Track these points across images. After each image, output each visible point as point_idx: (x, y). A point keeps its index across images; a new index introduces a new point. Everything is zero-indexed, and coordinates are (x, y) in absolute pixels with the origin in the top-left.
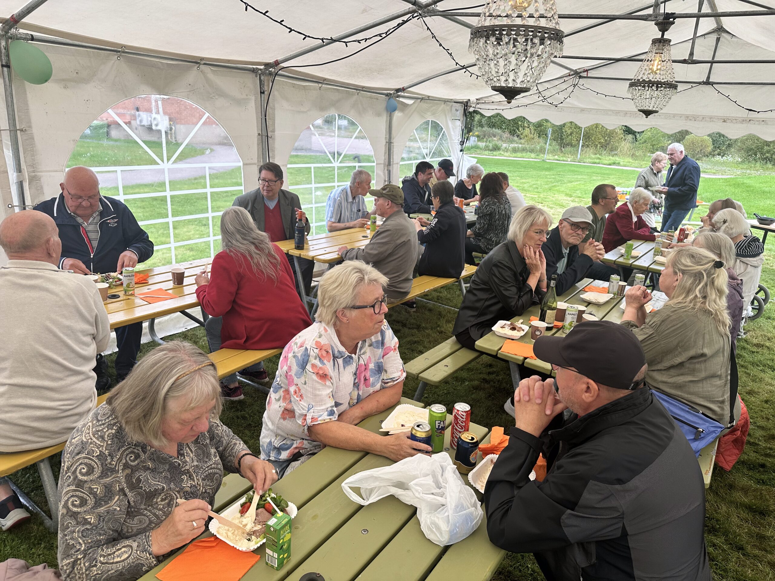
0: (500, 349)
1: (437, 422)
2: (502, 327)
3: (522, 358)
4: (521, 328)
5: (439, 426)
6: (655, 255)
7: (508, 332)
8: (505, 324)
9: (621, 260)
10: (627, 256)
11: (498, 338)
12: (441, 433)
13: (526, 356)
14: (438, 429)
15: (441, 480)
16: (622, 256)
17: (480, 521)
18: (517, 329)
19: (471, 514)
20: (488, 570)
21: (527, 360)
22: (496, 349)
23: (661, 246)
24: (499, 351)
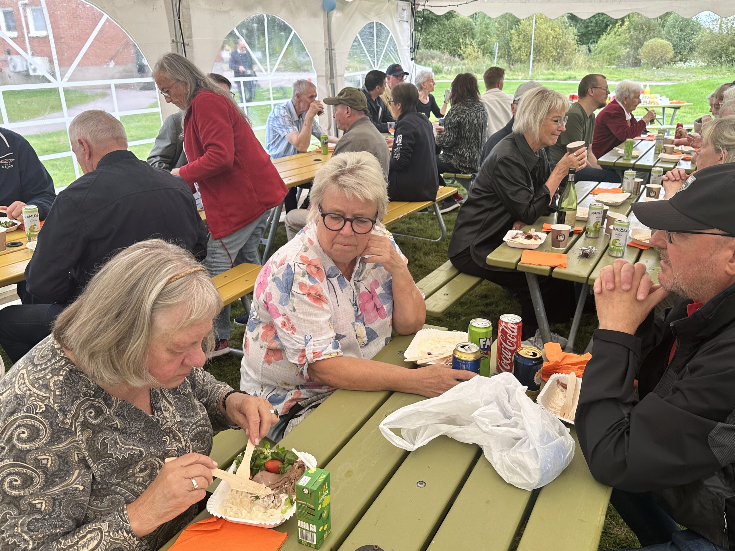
0: (519, 260)
1: (482, 340)
2: (515, 238)
3: (548, 268)
4: (537, 236)
5: (484, 345)
6: (657, 154)
7: (522, 240)
8: (517, 234)
9: (621, 161)
10: (628, 157)
11: (512, 250)
12: (487, 354)
13: (553, 265)
14: (484, 349)
15: (508, 406)
16: (621, 157)
17: (574, 453)
18: (534, 237)
19: (563, 444)
20: (600, 513)
21: (556, 270)
22: (515, 261)
23: (662, 144)
24: (519, 264)
